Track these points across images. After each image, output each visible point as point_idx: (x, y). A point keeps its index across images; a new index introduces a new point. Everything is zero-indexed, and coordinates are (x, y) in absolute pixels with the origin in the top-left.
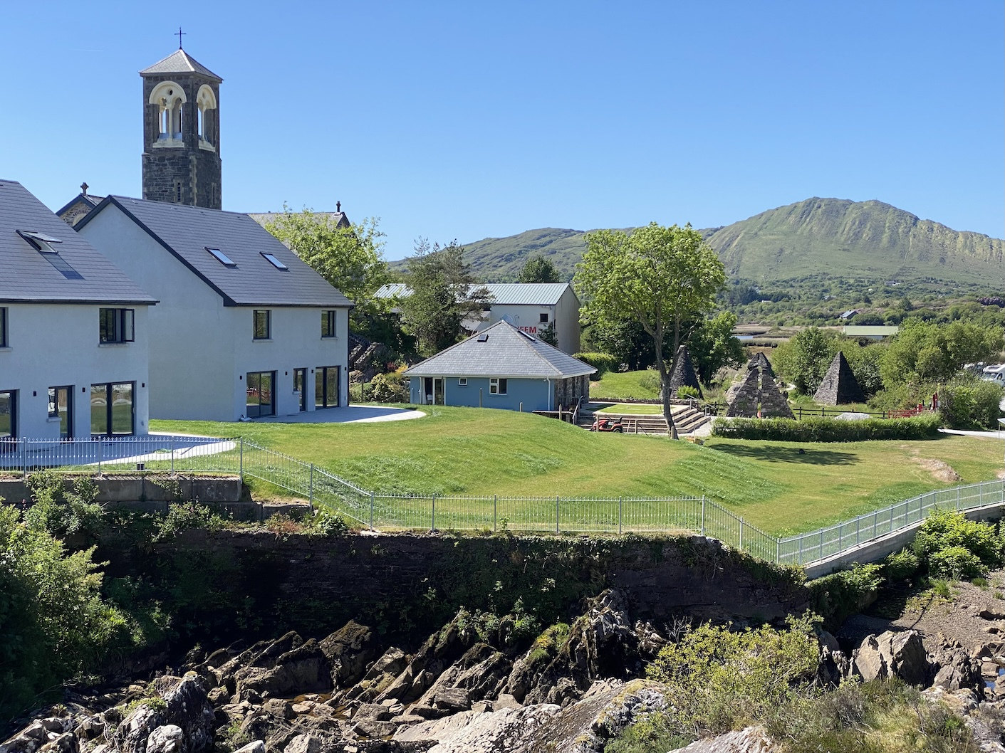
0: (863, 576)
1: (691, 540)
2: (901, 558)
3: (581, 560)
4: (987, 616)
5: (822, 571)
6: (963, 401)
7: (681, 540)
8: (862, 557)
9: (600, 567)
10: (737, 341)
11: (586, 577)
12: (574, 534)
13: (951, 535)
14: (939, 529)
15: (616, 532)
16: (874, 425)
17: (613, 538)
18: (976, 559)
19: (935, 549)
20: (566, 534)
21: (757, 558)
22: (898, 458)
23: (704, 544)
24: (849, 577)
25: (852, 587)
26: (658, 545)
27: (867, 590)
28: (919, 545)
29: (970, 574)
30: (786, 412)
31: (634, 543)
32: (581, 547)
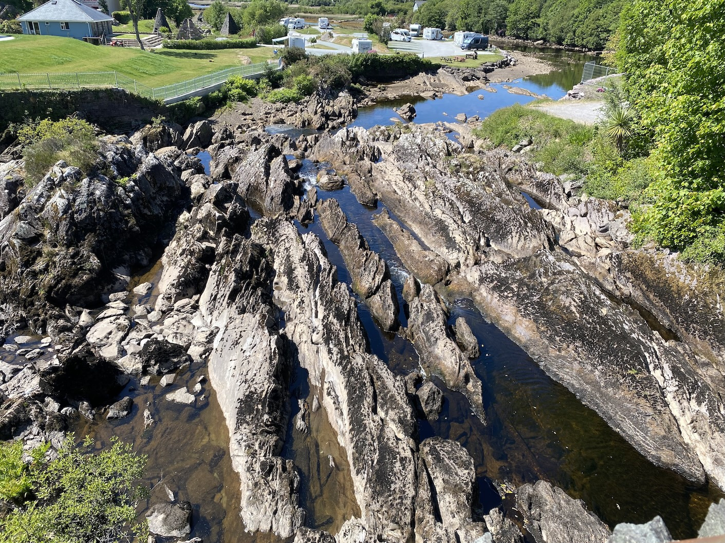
0: (195, 101)
1: (111, 90)
2: (215, 94)
3: (62, 100)
4: (244, 114)
5: (177, 100)
6: (268, 33)
7: (107, 90)
8: (195, 94)
9: (72, 102)
10: (189, 6)
11: (66, 107)
12: (57, 89)
13: (236, 84)
14: (232, 83)
15: (77, 88)
16: (228, 42)
17: (75, 90)
18: (244, 93)
19: (230, 90)
20: (54, 89)
21: (142, 96)
22: (233, 55)
23: (117, 91)
24: (188, 102)
25: (190, 106)
26: (96, 92)
27: (196, 107)
28: (223, 89)
29: (242, 99)
30: (200, 38)
31: (85, 92)
32: (61, 94)
